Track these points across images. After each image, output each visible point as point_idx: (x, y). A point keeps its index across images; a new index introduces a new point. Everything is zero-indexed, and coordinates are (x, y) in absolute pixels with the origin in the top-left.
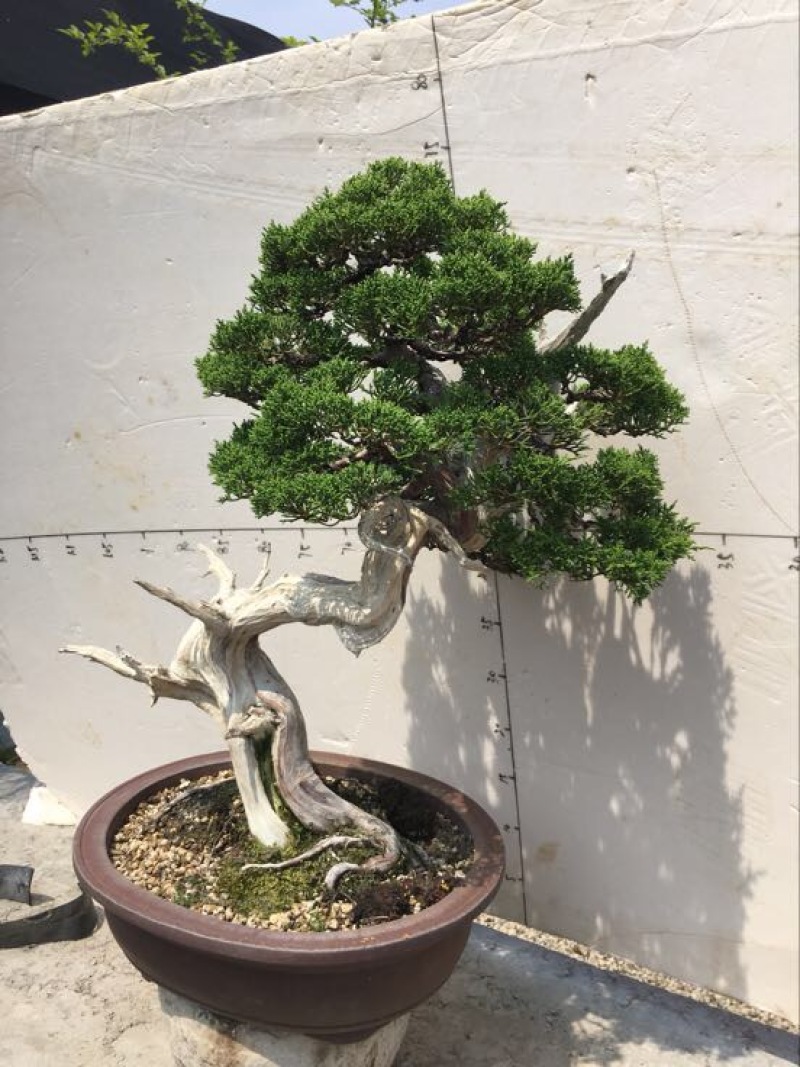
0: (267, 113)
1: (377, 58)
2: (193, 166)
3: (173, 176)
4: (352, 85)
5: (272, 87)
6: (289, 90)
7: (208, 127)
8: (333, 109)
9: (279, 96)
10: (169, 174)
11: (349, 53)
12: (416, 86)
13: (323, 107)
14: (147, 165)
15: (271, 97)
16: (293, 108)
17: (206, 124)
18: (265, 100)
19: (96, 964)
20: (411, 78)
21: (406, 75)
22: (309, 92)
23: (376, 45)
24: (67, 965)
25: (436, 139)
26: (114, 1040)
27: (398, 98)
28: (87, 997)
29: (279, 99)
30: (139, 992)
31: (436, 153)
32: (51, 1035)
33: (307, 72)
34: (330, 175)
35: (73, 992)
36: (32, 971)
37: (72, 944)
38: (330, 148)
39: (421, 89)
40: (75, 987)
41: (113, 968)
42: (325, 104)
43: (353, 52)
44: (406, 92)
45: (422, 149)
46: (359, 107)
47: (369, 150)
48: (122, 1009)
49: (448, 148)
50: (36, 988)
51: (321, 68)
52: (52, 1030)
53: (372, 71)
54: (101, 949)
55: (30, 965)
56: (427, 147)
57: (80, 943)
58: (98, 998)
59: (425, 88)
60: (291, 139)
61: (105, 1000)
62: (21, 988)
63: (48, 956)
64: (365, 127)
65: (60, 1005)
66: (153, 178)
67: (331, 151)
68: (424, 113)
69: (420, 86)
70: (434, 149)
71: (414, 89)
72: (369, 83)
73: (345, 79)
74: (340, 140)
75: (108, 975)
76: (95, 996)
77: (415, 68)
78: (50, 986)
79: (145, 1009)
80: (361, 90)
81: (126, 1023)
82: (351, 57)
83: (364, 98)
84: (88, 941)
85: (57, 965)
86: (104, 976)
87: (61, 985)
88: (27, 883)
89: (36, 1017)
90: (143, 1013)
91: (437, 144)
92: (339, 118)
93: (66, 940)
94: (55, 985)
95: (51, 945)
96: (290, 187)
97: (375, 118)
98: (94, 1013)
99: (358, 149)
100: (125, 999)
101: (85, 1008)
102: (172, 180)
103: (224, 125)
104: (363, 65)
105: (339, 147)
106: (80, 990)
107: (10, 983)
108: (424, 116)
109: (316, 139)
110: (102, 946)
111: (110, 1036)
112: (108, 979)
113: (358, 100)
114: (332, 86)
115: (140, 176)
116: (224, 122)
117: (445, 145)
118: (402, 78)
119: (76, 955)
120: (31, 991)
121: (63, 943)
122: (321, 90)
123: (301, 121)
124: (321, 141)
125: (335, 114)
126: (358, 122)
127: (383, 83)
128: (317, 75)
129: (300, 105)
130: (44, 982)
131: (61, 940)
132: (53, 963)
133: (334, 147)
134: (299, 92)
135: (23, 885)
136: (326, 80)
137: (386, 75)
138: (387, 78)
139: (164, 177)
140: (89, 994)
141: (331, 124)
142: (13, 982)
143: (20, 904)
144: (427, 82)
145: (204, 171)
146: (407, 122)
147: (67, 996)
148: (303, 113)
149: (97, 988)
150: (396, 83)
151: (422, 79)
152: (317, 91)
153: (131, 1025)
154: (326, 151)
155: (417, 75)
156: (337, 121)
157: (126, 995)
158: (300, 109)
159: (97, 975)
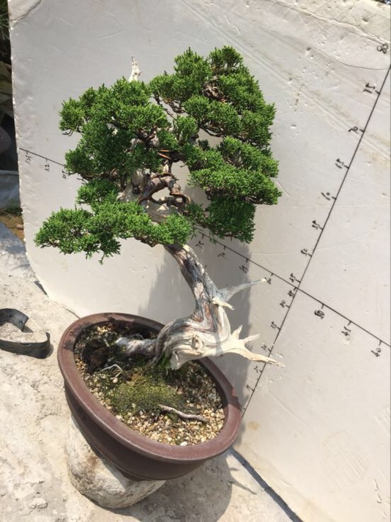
0: (285, 16)
1: (365, 20)
2: (229, 24)
3: (216, 25)
4: (343, 28)
5: (296, 4)
6: (305, 11)
7: (248, 6)
8: (325, 35)
9: (297, 11)
10: (214, 22)
11: (351, 8)
12: (380, 49)
13: (320, 31)
14: (203, 10)
15: (292, 9)
16: (302, 22)
17: (248, 4)
18: (289, 9)
19: (43, 375)
20: (380, 43)
21: (378, 40)
22: (315, 18)
23: (369, 13)
24: (31, 370)
25: (375, 85)
26: (42, 419)
27: (366, 50)
28: (36, 391)
29: (296, 13)
30: (58, 397)
31: (371, 92)
32: (15, 405)
33: (321, 5)
34: (304, 70)
35: (30, 386)
36: (15, 367)
37: (36, 360)
38: (312, 56)
39: (382, 52)
40: (32, 384)
41: (50, 380)
42: (322, 30)
43: (353, 8)
44: (372, 48)
45: (364, 86)
46: (340, 42)
47: (333, 69)
48: (49, 403)
49: (379, 93)
50: (14, 377)
51: (330, 7)
52: (17, 403)
53: (359, 26)
54: (48, 367)
55: (15, 364)
56: (367, 86)
57: (39, 360)
58: (40, 394)
59: (385, 53)
60: (292, 39)
61: (43, 396)
62: (8, 375)
63: (24, 362)
64: (338, 56)
65: (23, 391)
66: (204, 19)
67: (312, 58)
68: (377, 67)
69: (382, 50)
70: (371, 90)
71: (378, 49)
72: (353, 32)
73: (341, 22)
74: (320, 55)
75: (48, 383)
76: (39, 392)
77: (384, 38)
78: (21, 379)
79: (59, 408)
80: (346, 33)
81: (49, 412)
82: (351, 10)
83: (345, 38)
84: (43, 361)
85: (27, 368)
86: (45, 383)
87: (26, 380)
88: (24, 322)
89: (11, 393)
90: (58, 410)
91: (374, 88)
92: (325, 42)
93: (33, 357)
94: (23, 378)
95: (26, 356)
96: (278, 65)
97: (346, 53)
98: (37, 401)
99: (327, 65)
100: (51, 399)
101: (34, 397)
102: (215, 26)
103: (258, 10)
104: (355, 20)
105: (318, 58)
106: (33, 386)
107: (4, 370)
108: (375, 68)
109: (306, 47)
110: (49, 366)
111: (41, 416)
112: (46, 385)
113: (342, 38)
114: (332, 22)
115: (198, 15)
116: (258, 9)
117: (379, 91)
118: (374, 40)
119: (36, 366)
120: (12, 377)
121: (32, 358)
122: (323, 20)
123: (302, 32)
124: (309, 49)
125: (325, 39)
126: (335, 50)
127: (361, 36)
128: (326, 11)
129: (307, 23)
130: (19, 376)
131: (31, 356)
132: (25, 367)
133: (315, 56)
134: (310, 15)
135: (22, 322)
136: (328, 16)
137: (366, 33)
138: (365, 35)
139: (210, 21)
140: (37, 389)
141: (319, 43)
142: (5, 370)
143: (18, 329)
144: (387, 50)
145: (234, 30)
146: (365, 66)
147: (27, 387)
148: (307, 28)
149: (41, 388)
150: (370, 40)
151: (385, 47)
152: (320, 20)
153: (51, 414)
154: (308, 56)
155: (384, 43)
156: (323, 43)
157: (52, 397)
158: (306, 25)
159: (42, 382)
